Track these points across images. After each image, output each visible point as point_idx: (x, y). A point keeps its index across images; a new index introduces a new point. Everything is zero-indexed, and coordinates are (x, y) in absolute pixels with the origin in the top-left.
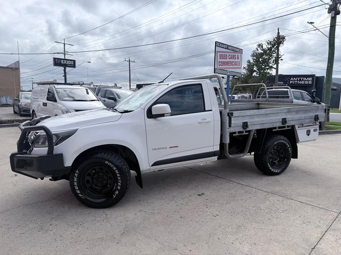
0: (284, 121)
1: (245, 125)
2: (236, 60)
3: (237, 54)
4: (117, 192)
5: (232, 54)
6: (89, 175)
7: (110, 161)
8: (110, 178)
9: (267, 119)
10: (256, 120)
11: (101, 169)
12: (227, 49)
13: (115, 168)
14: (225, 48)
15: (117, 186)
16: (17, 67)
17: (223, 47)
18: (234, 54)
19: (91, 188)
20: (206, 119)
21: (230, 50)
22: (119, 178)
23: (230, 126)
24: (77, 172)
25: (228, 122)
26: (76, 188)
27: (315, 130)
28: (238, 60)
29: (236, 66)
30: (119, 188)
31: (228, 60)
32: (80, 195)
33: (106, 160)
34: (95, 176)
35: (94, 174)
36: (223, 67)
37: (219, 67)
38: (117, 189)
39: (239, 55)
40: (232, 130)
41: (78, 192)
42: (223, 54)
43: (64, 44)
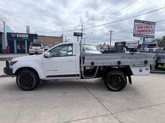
0: (119, 63)
1: (92, 63)
2: (150, 29)
3: (150, 26)
4: (33, 86)
5: (147, 26)
6: (24, 78)
7: (32, 74)
8: (32, 80)
9: (107, 61)
10: (100, 61)
11: (29, 77)
12: (144, 23)
13: (33, 77)
14: (142, 23)
15: (33, 84)
16: (62, 37)
17: (140, 23)
18: (149, 26)
19: (24, 83)
20: (71, 59)
21: (145, 23)
22: (35, 81)
23: (84, 63)
24: (19, 76)
25: (82, 61)
26: (18, 82)
27: (147, 69)
28: (152, 29)
29: (150, 32)
30: (34, 84)
31: (144, 29)
32: (19, 85)
33: (31, 73)
34: (26, 79)
35: (26, 78)
36: (140, 33)
37: (137, 33)
38: (33, 85)
39: (153, 26)
40: (85, 65)
41: (19, 84)
42: (140, 26)
43: (82, 26)
